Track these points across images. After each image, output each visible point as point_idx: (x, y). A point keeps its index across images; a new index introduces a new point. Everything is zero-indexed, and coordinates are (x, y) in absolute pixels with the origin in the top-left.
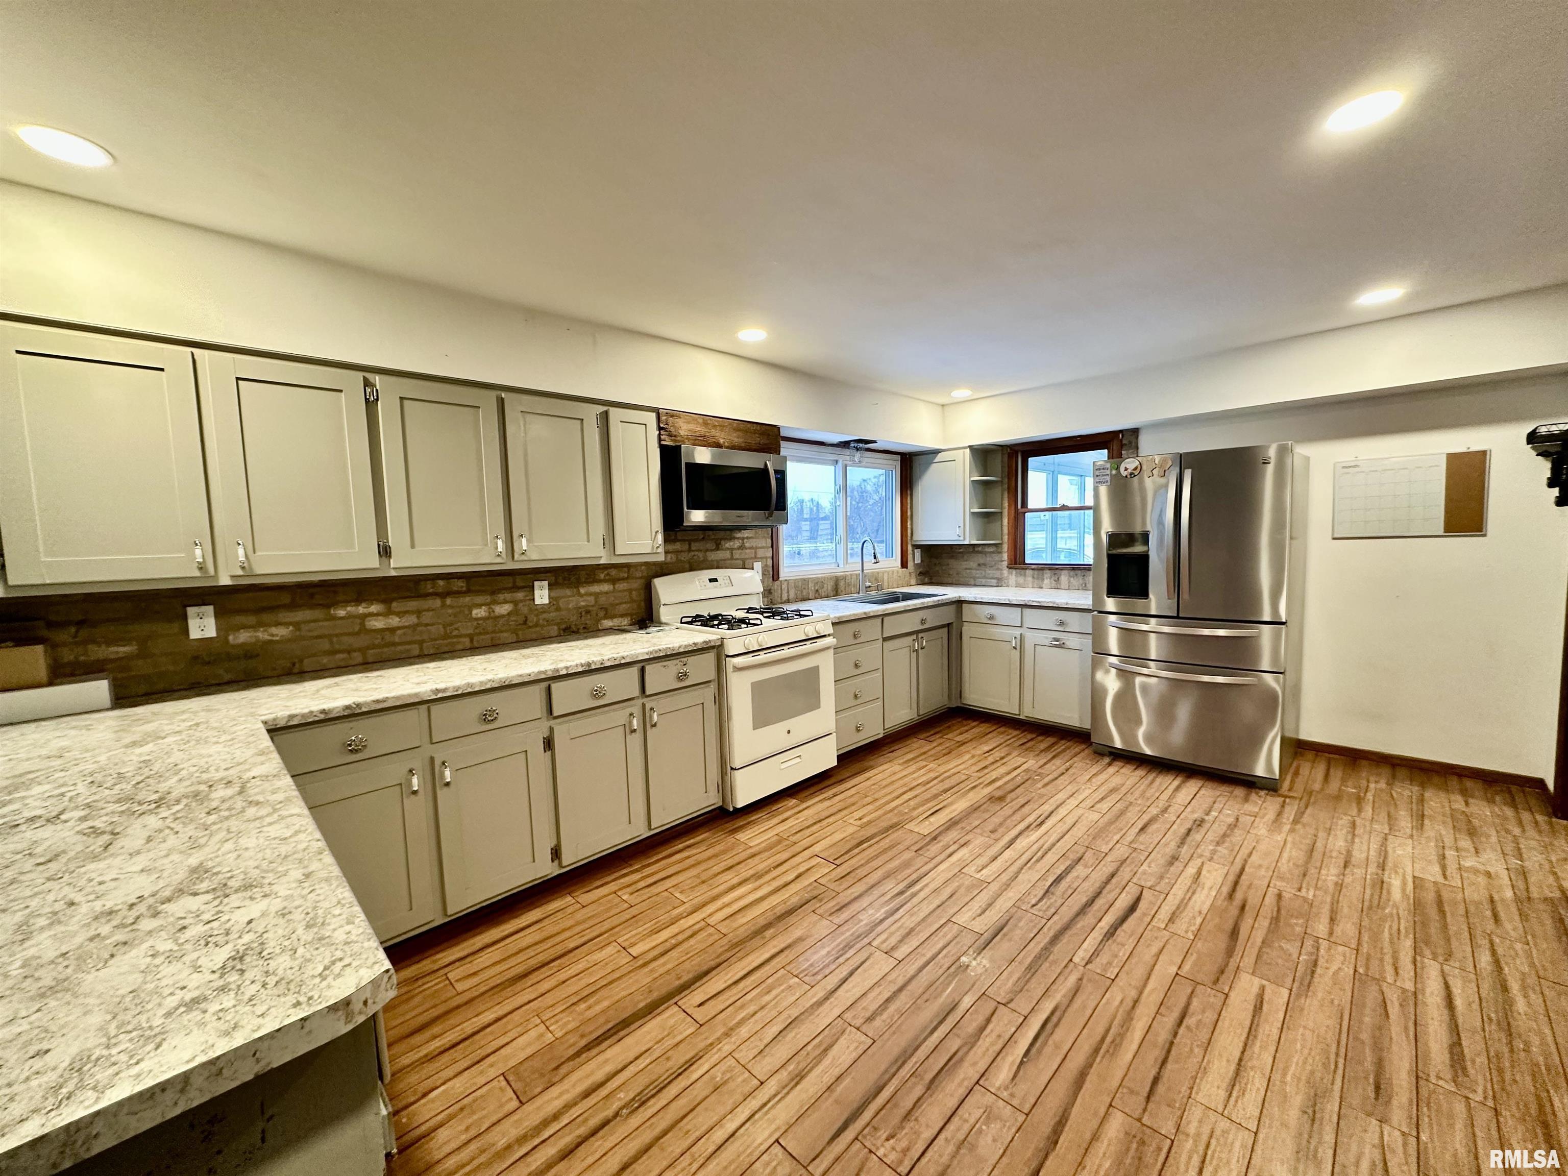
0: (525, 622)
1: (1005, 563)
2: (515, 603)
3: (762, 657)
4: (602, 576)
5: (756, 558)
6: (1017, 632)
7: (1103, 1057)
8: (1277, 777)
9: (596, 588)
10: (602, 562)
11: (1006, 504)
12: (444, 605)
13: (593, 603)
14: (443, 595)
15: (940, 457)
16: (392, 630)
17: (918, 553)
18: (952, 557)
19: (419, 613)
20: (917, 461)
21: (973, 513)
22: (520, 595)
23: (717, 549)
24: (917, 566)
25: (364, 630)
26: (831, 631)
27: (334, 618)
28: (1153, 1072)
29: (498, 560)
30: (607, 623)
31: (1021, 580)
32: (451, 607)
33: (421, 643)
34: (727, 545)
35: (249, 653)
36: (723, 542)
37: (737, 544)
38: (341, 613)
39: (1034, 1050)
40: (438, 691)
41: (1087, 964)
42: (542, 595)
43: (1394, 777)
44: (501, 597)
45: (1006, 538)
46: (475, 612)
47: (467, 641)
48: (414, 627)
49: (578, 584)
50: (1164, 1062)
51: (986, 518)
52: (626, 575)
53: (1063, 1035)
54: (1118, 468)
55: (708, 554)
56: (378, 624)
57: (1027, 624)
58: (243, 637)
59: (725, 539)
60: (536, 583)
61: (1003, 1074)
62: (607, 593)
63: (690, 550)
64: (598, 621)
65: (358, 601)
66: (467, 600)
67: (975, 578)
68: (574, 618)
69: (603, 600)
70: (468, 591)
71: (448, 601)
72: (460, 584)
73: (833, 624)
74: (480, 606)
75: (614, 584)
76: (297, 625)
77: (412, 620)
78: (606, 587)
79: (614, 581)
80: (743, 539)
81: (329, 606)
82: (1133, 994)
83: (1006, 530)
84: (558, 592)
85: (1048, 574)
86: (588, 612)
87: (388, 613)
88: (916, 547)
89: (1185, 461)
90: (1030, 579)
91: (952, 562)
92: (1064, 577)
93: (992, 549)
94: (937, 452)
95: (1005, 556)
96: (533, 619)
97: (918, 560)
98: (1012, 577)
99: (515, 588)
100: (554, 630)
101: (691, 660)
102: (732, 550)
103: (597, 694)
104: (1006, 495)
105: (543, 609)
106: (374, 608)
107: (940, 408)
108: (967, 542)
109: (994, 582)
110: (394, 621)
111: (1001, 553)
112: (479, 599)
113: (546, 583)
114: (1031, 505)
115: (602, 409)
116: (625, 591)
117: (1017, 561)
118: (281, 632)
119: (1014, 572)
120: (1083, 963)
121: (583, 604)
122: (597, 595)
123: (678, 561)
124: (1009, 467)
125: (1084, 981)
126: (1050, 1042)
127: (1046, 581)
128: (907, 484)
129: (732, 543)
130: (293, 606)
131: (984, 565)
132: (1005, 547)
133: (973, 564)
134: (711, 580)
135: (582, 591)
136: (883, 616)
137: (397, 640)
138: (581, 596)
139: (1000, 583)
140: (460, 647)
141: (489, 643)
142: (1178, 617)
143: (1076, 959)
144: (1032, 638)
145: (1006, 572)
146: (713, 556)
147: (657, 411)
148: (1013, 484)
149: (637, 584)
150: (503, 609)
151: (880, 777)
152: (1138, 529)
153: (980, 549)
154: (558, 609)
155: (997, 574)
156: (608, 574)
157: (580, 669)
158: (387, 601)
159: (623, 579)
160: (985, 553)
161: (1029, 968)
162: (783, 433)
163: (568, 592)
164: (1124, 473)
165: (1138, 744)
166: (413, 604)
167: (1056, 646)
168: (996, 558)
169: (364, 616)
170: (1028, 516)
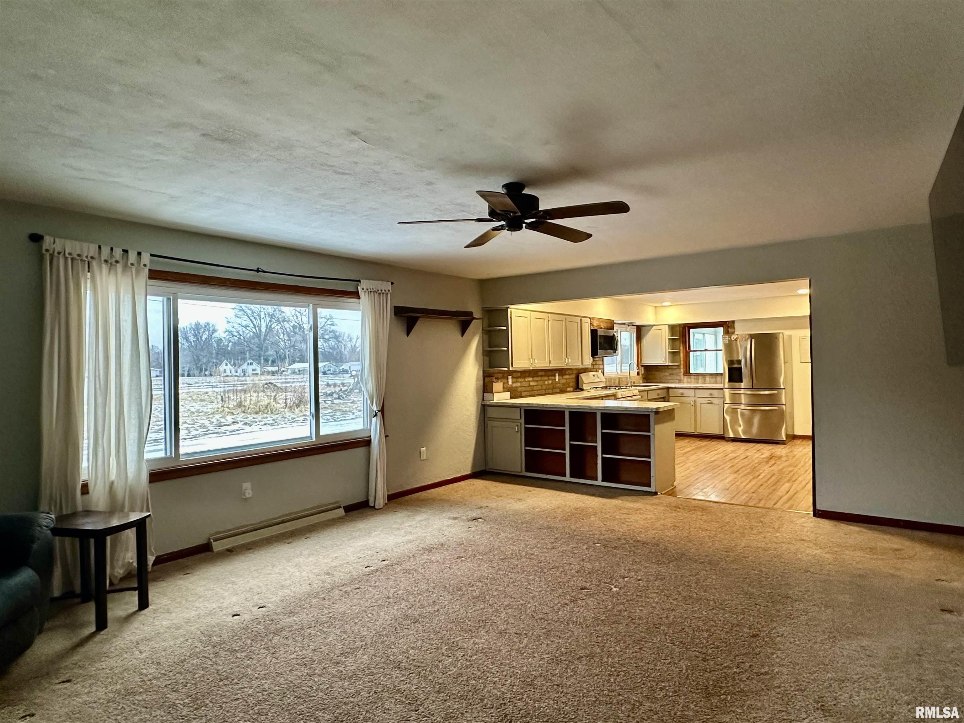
0: (554, 387)
1: (682, 373)
2: (552, 380)
4: (568, 373)
5: (599, 369)
6: (693, 399)
8: (785, 439)
11: (682, 348)
13: (566, 382)
14: (541, 376)
15: (654, 328)
17: (643, 369)
18: (657, 371)
20: (643, 329)
21: (669, 352)
22: (553, 378)
24: (642, 374)
25: (530, 385)
26: (638, 393)
27: (525, 381)
30: (569, 389)
31: (689, 380)
35: (515, 390)
38: (527, 380)
42: (557, 378)
44: (550, 378)
45: (682, 362)
46: (546, 382)
47: (544, 391)
49: (563, 375)
51: (674, 354)
52: (573, 372)
54: (731, 338)
55: (588, 366)
56: (532, 384)
57: (697, 395)
60: (556, 374)
62: (569, 379)
64: (566, 388)
65: (529, 377)
66: (544, 378)
67: (668, 380)
68: (563, 387)
69: (568, 381)
70: (545, 376)
71: (542, 378)
74: (546, 380)
75: (569, 376)
83: (682, 359)
85: (701, 377)
86: (565, 385)
88: (642, 366)
89: (752, 336)
90: (693, 380)
91: (657, 373)
92: (708, 379)
93: (676, 367)
94: (653, 326)
95: (682, 370)
97: (643, 372)
98: (685, 379)
99: (552, 375)
100: (558, 390)
104: (682, 344)
105: (557, 383)
106: (531, 379)
107: (654, 308)
108: (667, 364)
109: (677, 381)
111: (680, 369)
112: (546, 378)
113: (558, 374)
114: (692, 349)
115: (580, 318)
117: (687, 372)
118: (519, 384)
119: (686, 377)
121: (564, 382)
122: (566, 379)
124: (683, 332)
127: (700, 380)
128: (639, 338)
131: (673, 374)
132: (682, 366)
133: (667, 374)
134: (593, 376)
137: (534, 389)
138: (563, 379)
139: (680, 382)
142: (752, 388)
144: (699, 401)
145: (682, 376)
147: (590, 318)
148: (685, 340)
149: (574, 376)
150: (551, 382)
152: (735, 358)
153: (670, 367)
154: (560, 383)
155: (678, 378)
158: (533, 377)
160: (673, 369)
162: (615, 322)
163: (561, 377)
164: (733, 339)
165: (740, 434)
167: (709, 403)
168: (678, 371)
169: (529, 381)
170: (691, 353)
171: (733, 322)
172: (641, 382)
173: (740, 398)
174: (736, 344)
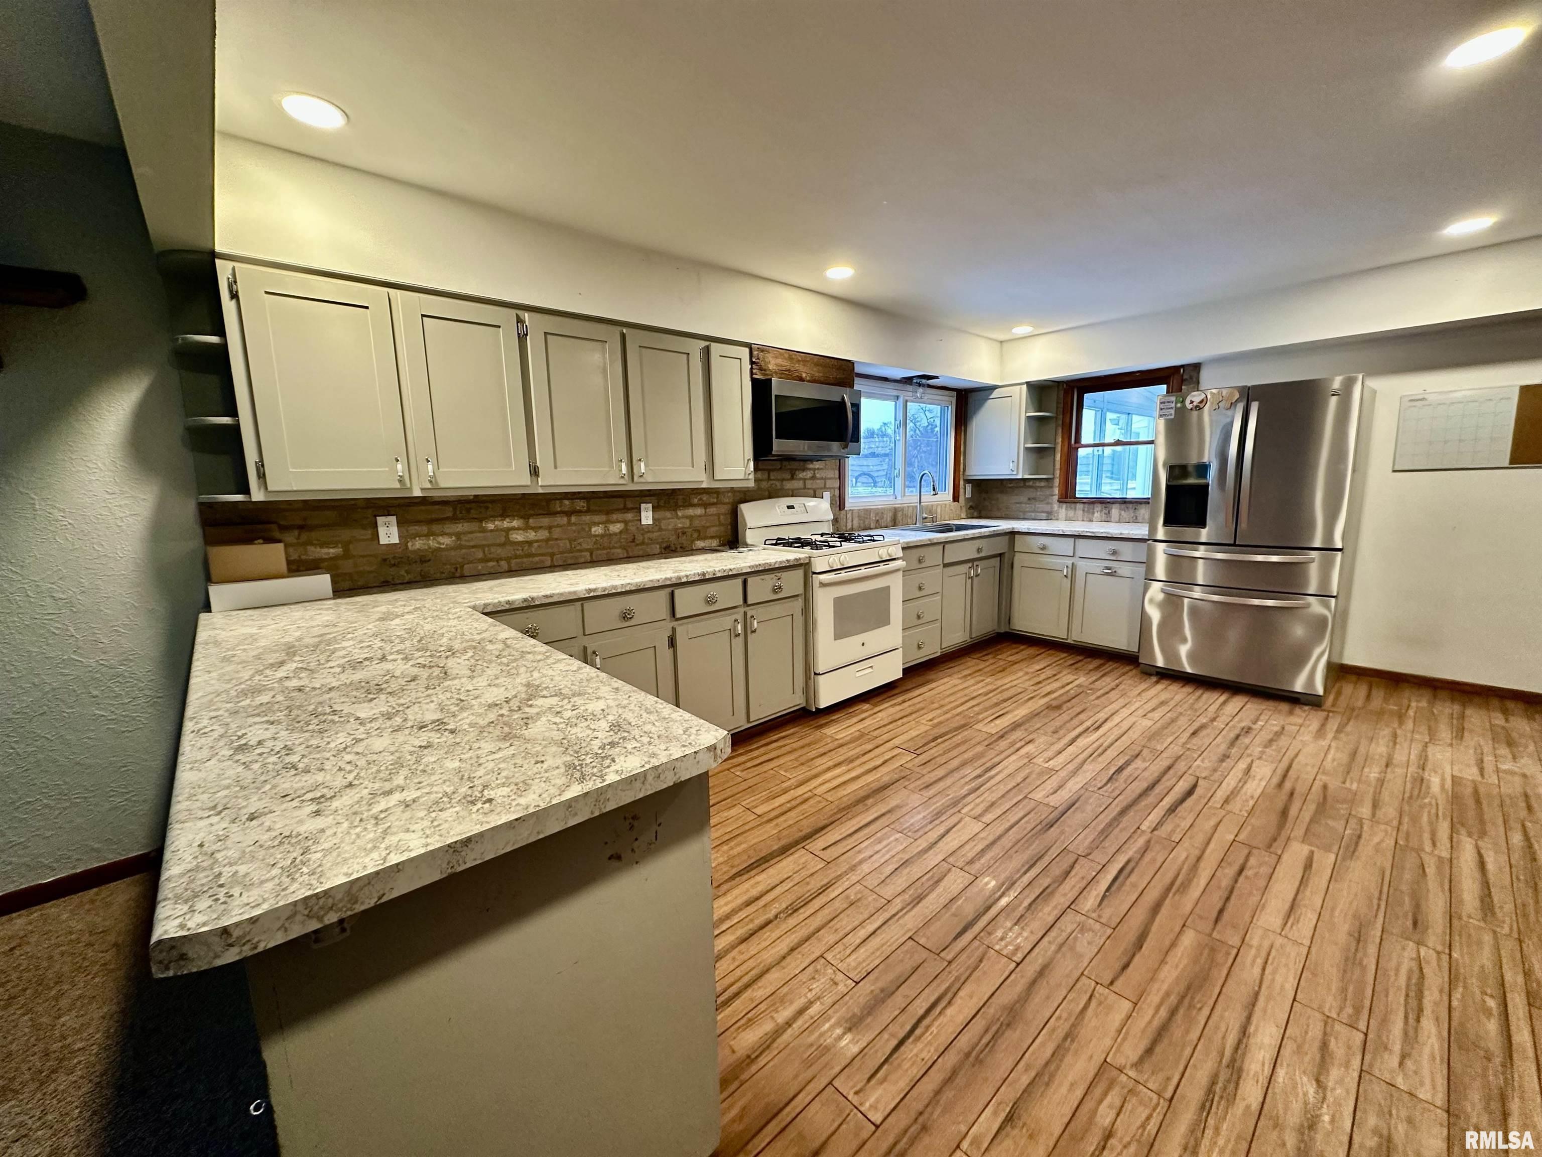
0: (633, 541)
1: (1056, 498)
2: (626, 522)
3: (843, 575)
4: (696, 501)
5: (825, 488)
6: (1069, 562)
7: (1174, 895)
8: (1321, 694)
9: (690, 512)
10: (704, 486)
11: (1059, 440)
12: (569, 523)
13: (688, 524)
14: (569, 514)
15: (996, 393)
16: (530, 543)
17: (969, 488)
18: (1002, 492)
19: (550, 528)
20: (972, 398)
21: (1027, 449)
22: (629, 516)
23: (792, 478)
24: (967, 500)
25: (508, 542)
26: (900, 554)
27: (484, 530)
28: (1219, 906)
29: (622, 481)
30: (700, 544)
31: (1071, 513)
32: (575, 524)
33: (552, 555)
34: (801, 476)
35: (423, 558)
36: (797, 472)
37: (809, 474)
38: (491, 526)
39: (1114, 888)
40: (590, 591)
41: (1153, 831)
42: (647, 517)
43: (1435, 697)
44: (614, 517)
45: (1058, 473)
46: (593, 529)
47: (587, 554)
48: (547, 540)
49: (676, 507)
50: (1228, 899)
51: (1039, 454)
52: (715, 500)
53: (1138, 879)
54: (1183, 402)
55: (784, 482)
56: (518, 537)
57: (1079, 553)
58: (418, 544)
59: (798, 470)
60: (643, 506)
61: (1090, 901)
62: (700, 516)
63: (769, 479)
64: (692, 542)
65: (503, 516)
66: (587, 518)
67: (1024, 512)
68: (673, 538)
69: (696, 523)
70: (588, 511)
71: (573, 519)
72: (581, 504)
73: (903, 549)
74: (598, 524)
75: (705, 509)
76: (458, 535)
77: (543, 534)
78: (699, 511)
79: (705, 505)
80: (814, 470)
81: (480, 520)
82: (1197, 852)
83: (1058, 466)
84: (660, 514)
85: (1098, 507)
86: (684, 533)
87: (527, 528)
88: (968, 481)
89: (1248, 394)
90: (1080, 513)
91: (1002, 497)
92: (1115, 511)
93: (1043, 484)
94: (993, 388)
95: (1056, 491)
96: (639, 538)
97: (968, 495)
98: (1063, 511)
99: (626, 509)
100: (656, 549)
101: (785, 575)
102: (805, 480)
103: (710, 601)
104: (1060, 431)
105: (648, 529)
106: (515, 523)
107: (999, 344)
108: (1020, 477)
109: (1044, 515)
110: (532, 535)
111: (1052, 487)
112: (597, 518)
113: (650, 505)
114: (1084, 441)
115: (703, 344)
116: (715, 515)
117: (1068, 495)
118: (446, 541)
119: (1064, 506)
120: (1150, 830)
121: (680, 525)
122: (691, 518)
123: (759, 489)
124: (1065, 403)
125: (1152, 842)
126: (1128, 883)
127: (1096, 515)
128: (962, 420)
129: (805, 474)
130: (454, 519)
131: (1034, 499)
132: (1057, 482)
133: (1023, 499)
134: (789, 507)
135: (680, 514)
136: (944, 544)
137: (533, 551)
138: (677, 517)
139: (1049, 516)
140: (582, 560)
141: (605, 557)
142: (1234, 545)
143: (1143, 827)
144: (1083, 566)
145: (1056, 506)
146: (789, 485)
147: (749, 346)
148: (1068, 420)
149: (724, 509)
150: (616, 528)
151: (942, 688)
152: (1193, 460)
153: (1031, 483)
154: (660, 530)
155: (1047, 508)
156: (701, 499)
157: (697, 578)
158: (526, 517)
159: (713, 504)
160: (1036, 488)
161: (1102, 831)
162: (858, 369)
163: (668, 514)
164: (1189, 406)
165: (1182, 662)
166: (545, 521)
167: (1108, 574)
168: (1048, 492)
169: (508, 530)
170: (1082, 452)
171: (1197, 365)
172: (963, 515)
173: (1194, 569)
174: (1200, 419)
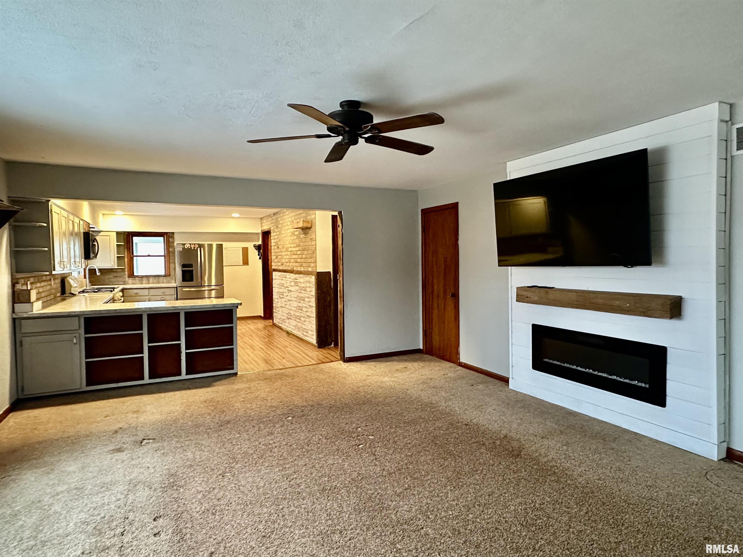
1: (127, 276)
11: (126, 253)
15: (101, 234)
21: (117, 257)
31: (134, 281)
45: (126, 266)
51: (120, 259)
64: (57, 293)
67: (112, 282)
83: (126, 263)
85: (145, 279)
90: (137, 281)
91: (101, 276)
92: (151, 280)
93: (120, 270)
95: (126, 273)
98: (130, 280)
100: (53, 296)
104: (126, 250)
108: (116, 267)
109: (122, 283)
111: (124, 272)
114: (135, 254)
117: (131, 275)
119: (131, 279)
124: (127, 239)
127: (144, 281)
131: (117, 277)
132: (126, 269)
133: (111, 276)
139: (125, 283)
144: (153, 298)
145: (127, 279)
148: (129, 246)
149: (60, 280)
153: (114, 270)
155: (123, 280)
160: (117, 272)
168: (122, 274)
170: (135, 258)
171: (173, 233)
